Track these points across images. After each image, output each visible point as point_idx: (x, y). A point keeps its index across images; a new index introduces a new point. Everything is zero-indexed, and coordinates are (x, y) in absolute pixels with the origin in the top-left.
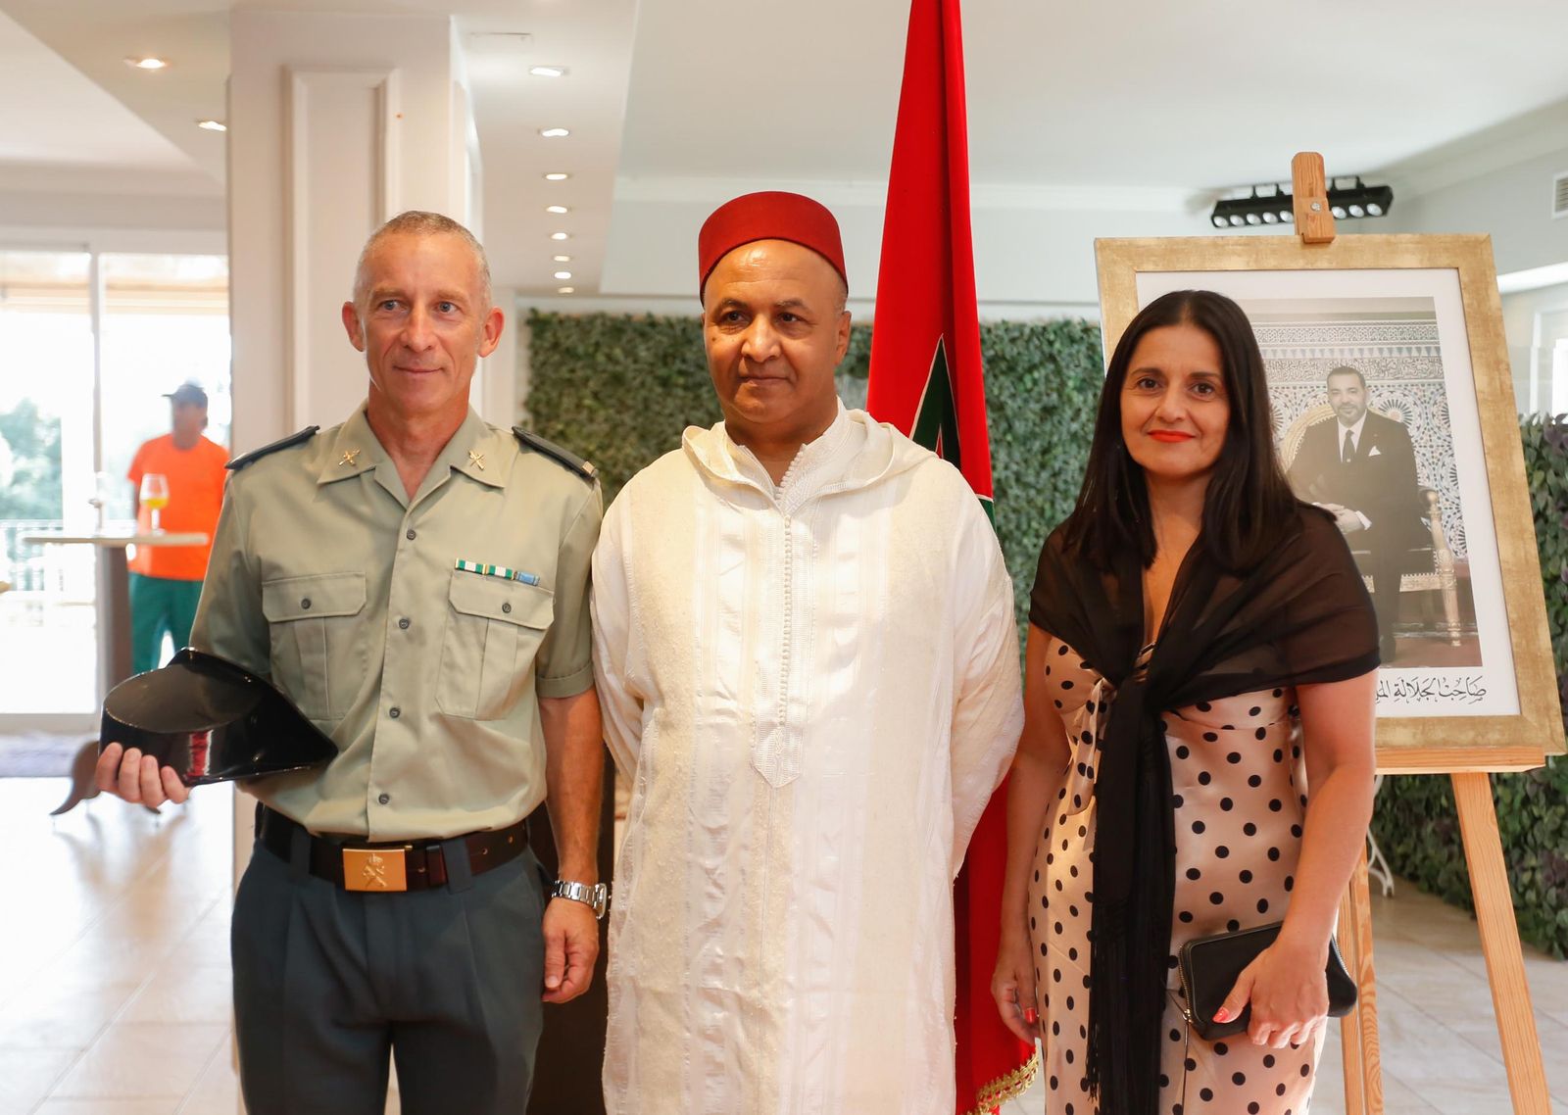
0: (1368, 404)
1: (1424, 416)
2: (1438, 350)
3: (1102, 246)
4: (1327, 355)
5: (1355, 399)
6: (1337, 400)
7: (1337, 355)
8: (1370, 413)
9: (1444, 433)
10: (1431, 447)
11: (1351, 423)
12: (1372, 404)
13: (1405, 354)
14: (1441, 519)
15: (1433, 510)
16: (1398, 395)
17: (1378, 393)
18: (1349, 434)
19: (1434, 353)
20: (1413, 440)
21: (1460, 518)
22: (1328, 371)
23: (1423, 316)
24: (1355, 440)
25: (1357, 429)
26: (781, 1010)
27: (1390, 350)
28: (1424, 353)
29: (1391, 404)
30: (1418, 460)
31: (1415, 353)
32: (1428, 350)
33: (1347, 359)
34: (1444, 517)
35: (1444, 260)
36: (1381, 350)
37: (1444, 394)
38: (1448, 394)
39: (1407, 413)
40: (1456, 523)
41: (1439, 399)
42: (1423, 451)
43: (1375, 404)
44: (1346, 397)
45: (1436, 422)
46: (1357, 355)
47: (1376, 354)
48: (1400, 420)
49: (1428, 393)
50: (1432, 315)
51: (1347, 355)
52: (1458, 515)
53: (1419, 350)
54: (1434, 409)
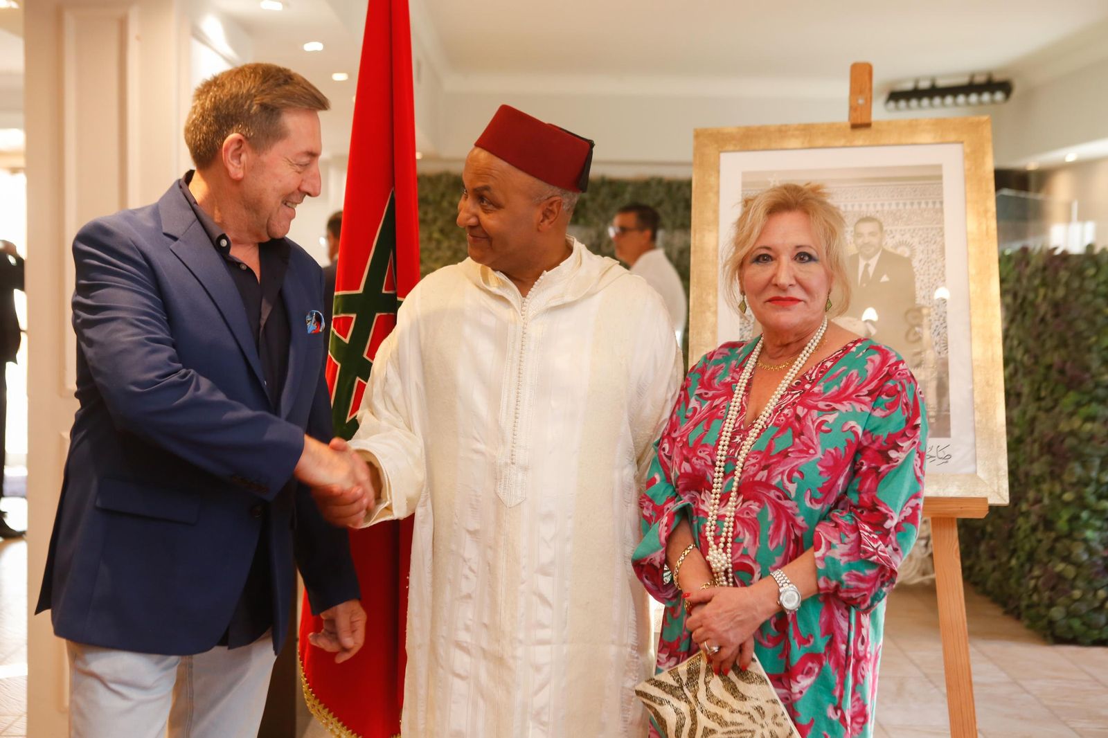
0: (884, 244)
1: (925, 252)
2: (941, 203)
3: (698, 135)
4: (856, 208)
5: (874, 240)
6: (860, 241)
7: (864, 208)
8: (884, 251)
9: (940, 264)
10: (929, 274)
11: (868, 257)
12: (886, 243)
13: (916, 206)
14: (930, 328)
15: (925, 321)
16: (907, 237)
17: (891, 236)
18: (867, 266)
19: (938, 206)
20: (915, 270)
21: (946, 327)
22: (856, 220)
23: (931, 178)
24: (871, 270)
25: (873, 262)
26: (514, 657)
27: (905, 204)
28: (930, 205)
29: (901, 244)
30: (918, 285)
31: (923, 206)
32: (934, 203)
33: (871, 211)
34: (934, 327)
35: (953, 137)
36: (897, 204)
37: (943, 235)
38: (945, 236)
39: (913, 250)
40: (942, 331)
41: (939, 239)
42: (922, 278)
43: (889, 243)
44: (867, 239)
45: (934, 256)
46: (879, 208)
47: (894, 207)
48: (907, 255)
49: (931, 235)
50: (940, 177)
51: (871, 208)
52: (944, 325)
53: (927, 203)
54: (934, 247)
